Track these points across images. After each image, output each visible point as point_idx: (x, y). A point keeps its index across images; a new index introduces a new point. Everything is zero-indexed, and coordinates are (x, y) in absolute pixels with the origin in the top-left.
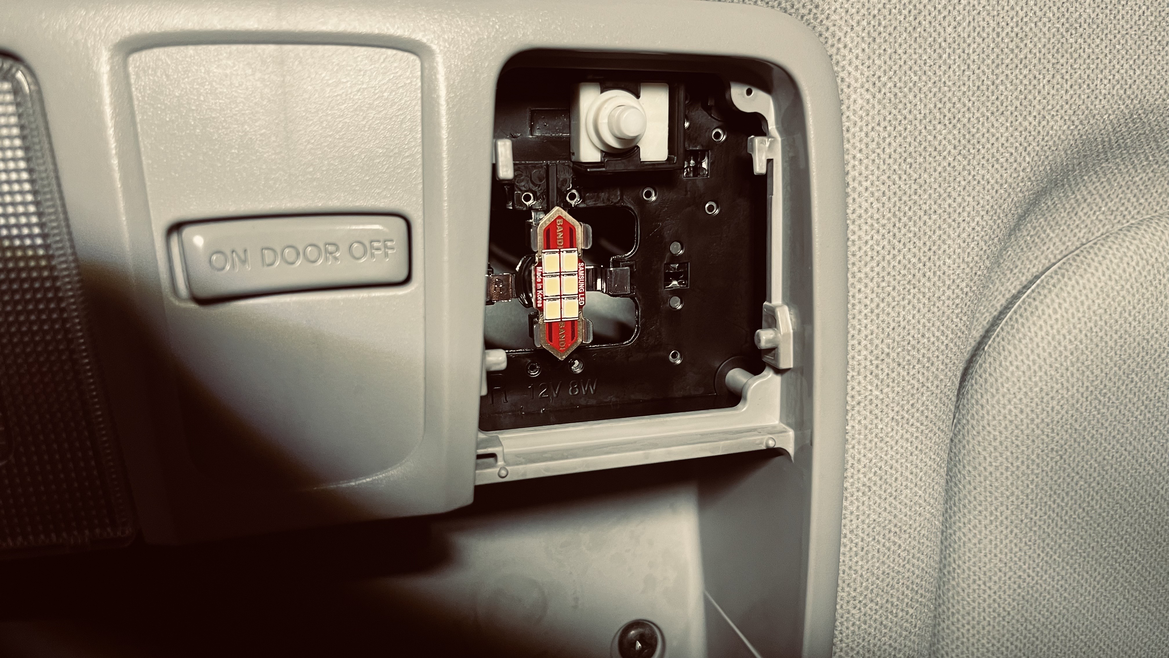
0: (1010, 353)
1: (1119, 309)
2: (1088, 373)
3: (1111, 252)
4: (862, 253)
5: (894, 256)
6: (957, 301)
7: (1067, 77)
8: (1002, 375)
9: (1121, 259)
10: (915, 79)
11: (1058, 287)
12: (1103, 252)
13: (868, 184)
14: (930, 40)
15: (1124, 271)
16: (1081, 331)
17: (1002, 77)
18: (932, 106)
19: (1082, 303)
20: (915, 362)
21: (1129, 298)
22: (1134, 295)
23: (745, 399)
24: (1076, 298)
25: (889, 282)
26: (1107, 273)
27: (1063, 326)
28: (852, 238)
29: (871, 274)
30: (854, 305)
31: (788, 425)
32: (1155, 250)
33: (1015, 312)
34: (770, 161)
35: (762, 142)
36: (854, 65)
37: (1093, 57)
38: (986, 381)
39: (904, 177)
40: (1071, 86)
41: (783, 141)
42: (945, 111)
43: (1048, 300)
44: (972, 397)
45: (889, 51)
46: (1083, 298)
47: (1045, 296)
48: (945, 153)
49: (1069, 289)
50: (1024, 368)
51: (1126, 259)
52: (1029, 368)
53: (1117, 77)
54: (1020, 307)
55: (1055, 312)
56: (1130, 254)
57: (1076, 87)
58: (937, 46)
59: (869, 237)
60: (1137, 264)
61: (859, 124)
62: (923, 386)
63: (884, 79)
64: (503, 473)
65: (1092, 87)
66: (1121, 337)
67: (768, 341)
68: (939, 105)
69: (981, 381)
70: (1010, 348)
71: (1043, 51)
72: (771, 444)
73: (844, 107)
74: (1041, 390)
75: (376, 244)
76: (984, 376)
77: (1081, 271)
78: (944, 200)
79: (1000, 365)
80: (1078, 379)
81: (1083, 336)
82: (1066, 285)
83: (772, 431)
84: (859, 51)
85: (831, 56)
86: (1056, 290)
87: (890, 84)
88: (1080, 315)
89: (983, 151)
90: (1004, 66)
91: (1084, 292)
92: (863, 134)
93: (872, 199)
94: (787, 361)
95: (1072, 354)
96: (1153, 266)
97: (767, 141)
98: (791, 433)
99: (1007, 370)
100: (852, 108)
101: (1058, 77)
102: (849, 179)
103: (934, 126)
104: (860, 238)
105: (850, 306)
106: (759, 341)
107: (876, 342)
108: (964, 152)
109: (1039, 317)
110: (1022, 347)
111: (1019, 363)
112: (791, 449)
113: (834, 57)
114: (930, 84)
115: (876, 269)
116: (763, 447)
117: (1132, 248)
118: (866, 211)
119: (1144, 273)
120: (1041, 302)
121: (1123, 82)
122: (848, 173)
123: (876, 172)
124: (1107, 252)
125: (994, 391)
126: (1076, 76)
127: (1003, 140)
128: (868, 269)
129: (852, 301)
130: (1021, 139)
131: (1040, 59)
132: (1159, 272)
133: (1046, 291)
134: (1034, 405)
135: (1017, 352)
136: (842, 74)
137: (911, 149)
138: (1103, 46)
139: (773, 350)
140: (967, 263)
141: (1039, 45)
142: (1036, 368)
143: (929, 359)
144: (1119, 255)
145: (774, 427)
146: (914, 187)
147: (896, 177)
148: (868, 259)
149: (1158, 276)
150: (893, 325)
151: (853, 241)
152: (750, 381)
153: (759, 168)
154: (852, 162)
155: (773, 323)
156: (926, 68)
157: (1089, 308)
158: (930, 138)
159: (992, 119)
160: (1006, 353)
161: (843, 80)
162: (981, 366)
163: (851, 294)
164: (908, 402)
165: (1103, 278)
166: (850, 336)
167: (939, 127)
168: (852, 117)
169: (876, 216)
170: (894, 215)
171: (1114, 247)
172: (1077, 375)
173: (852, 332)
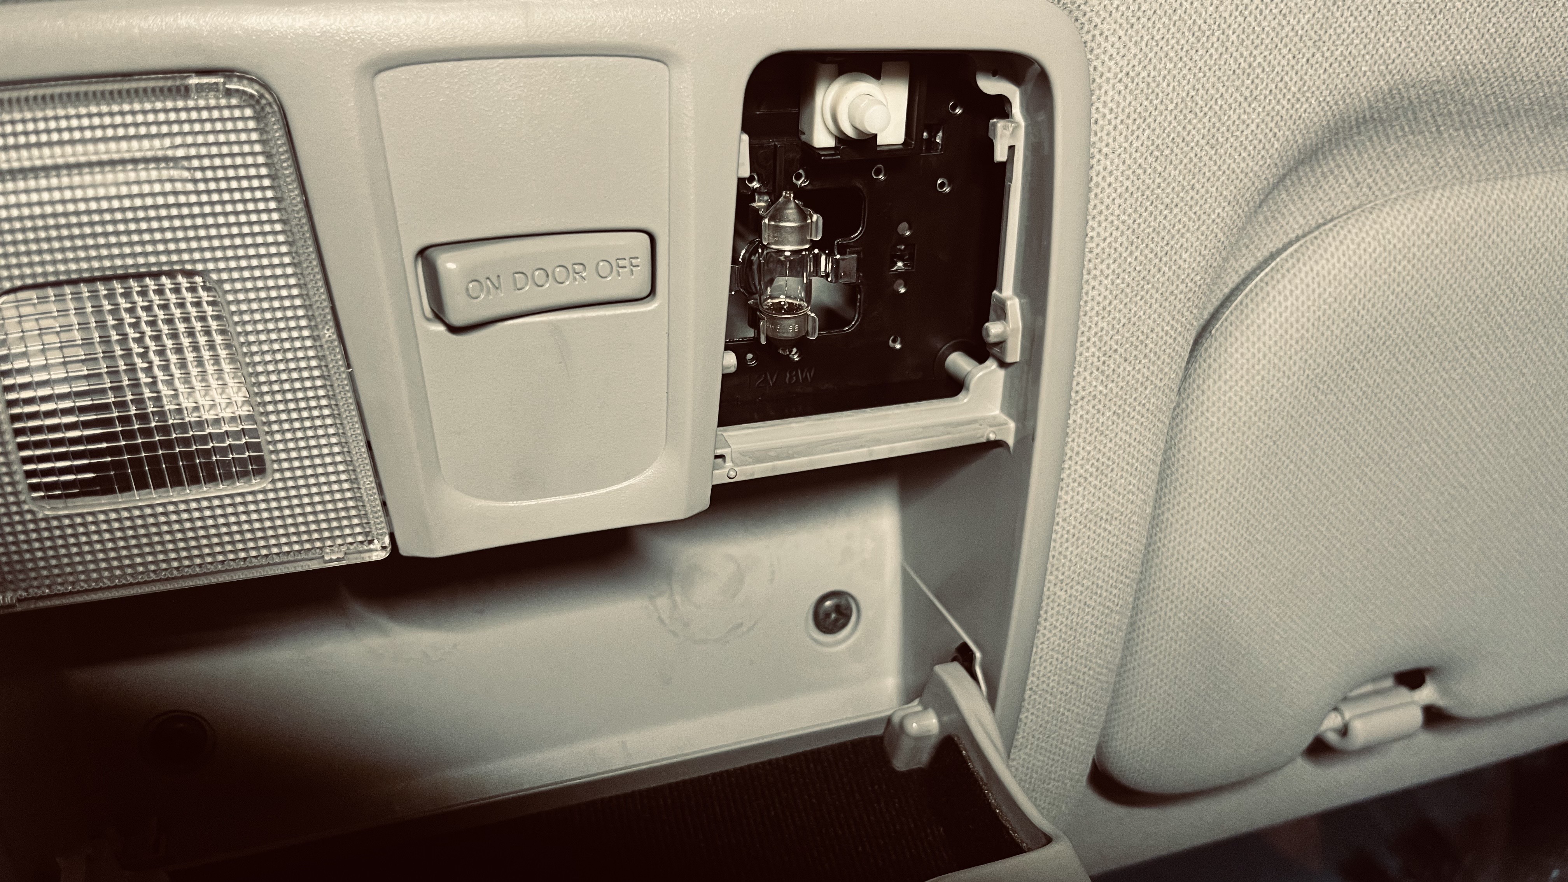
0: (1237, 339)
1: (1349, 298)
2: (1310, 361)
3: (1349, 236)
4: (1099, 250)
5: (1131, 253)
6: (1190, 295)
7: (1328, 54)
8: (1226, 361)
9: (1359, 245)
10: (1170, 66)
11: (1292, 272)
12: (1341, 237)
13: (1112, 179)
14: (1190, 22)
15: (1360, 258)
16: (1309, 320)
17: (1260, 59)
18: (1184, 95)
19: (1314, 291)
20: (1141, 357)
21: (1361, 286)
22: (1366, 283)
23: (968, 389)
24: (1308, 286)
25: (1124, 279)
26: (1343, 260)
27: (1292, 314)
28: (1090, 234)
29: (1106, 272)
30: (1086, 302)
31: (1010, 416)
32: (1394, 235)
33: (1246, 296)
34: (1012, 148)
35: (1005, 128)
36: (1108, 54)
37: (1358, 31)
38: (1210, 366)
39: (1149, 171)
40: (1331, 65)
41: (1027, 127)
42: (1198, 98)
43: (1280, 287)
44: (1194, 381)
45: (1146, 38)
46: (1316, 285)
47: (1278, 282)
48: (1192, 144)
49: (1303, 275)
50: (1249, 355)
51: (1363, 246)
52: (1254, 355)
53: (1381, 51)
54: (1251, 291)
55: (1286, 299)
56: (1369, 239)
57: (1336, 65)
58: (1196, 28)
59: (1107, 234)
60: (1375, 250)
61: (1108, 117)
62: (1148, 379)
63: (1138, 69)
64: (732, 474)
65: (1353, 64)
66: (1347, 326)
67: (998, 336)
68: (1193, 93)
69: (1205, 366)
70: (1238, 334)
71: (1306, 27)
72: (992, 437)
73: (1094, 98)
74: (1263, 378)
75: (621, 263)
76: (1208, 361)
77: (1317, 256)
78: (1187, 192)
79: (1226, 351)
80: (1300, 367)
81: (1310, 325)
82: (1300, 271)
83: (995, 424)
84: (1115, 39)
85: (1085, 42)
86: (1289, 276)
87: (1144, 74)
88: (1310, 303)
89: (1232, 140)
90: (1263, 47)
91: (1317, 279)
92: (1111, 128)
93: (1114, 195)
94: (1014, 354)
95: (1297, 342)
96: (1390, 253)
97: (1011, 126)
98: (1012, 425)
99: (1231, 356)
100: (1102, 99)
101: (1318, 55)
102: (1093, 173)
103: (1185, 115)
104: (1098, 234)
105: (1082, 303)
106: (988, 335)
107: (1105, 338)
108: (1213, 141)
109: (1269, 304)
110: (1249, 333)
111: (1244, 350)
112: (1011, 441)
113: (1089, 45)
114: (1185, 71)
115: (1112, 266)
116: (984, 440)
117: (1372, 233)
118: (1107, 207)
119: (1380, 260)
120: (1273, 288)
121: (1386, 57)
122: (1092, 167)
123: (1122, 168)
124: (1345, 237)
125: (1216, 377)
126: (1338, 53)
127: (1253, 127)
128: (1104, 266)
129: (1085, 298)
130: (1272, 125)
131: (1301, 37)
132: (1395, 259)
133: (1279, 276)
134: (1254, 393)
135: (1244, 339)
136: (1095, 63)
137: (1159, 142)
138: (1370, 18)
139: (1001, 344)
140: (1204, 256)
141: (1303, 22)
142: (1261, 356)
143: (1155, 353)
144: (1357, 240)
145: (994, 417)
146: (1158, 180)
147: (1140, 171)
148: (1105, 256)
149: (1394, 264)
150: (1123, 321)
151: (1092, 238)
152: (974, 371)
153: (1000, 155)
154: (1098, 156)
155: (1002, 315)
156: (1183, 54)
157: (1320, 296)
158: (1179, 128)
159: (1245, 105)
160: (1233, 339)
161: (1095, 68)
162: (1206, 350)
163: (1084, 291)
164: (1131, 396)
165: (1337, 265)
166: (1080, 332)
167: (1190, 116)
168: (1101, 109)
169: (1117, 212)
170: (1136, 211)
171: (1354, 231)
172: (1300, 363)
173: (1082, 328)
